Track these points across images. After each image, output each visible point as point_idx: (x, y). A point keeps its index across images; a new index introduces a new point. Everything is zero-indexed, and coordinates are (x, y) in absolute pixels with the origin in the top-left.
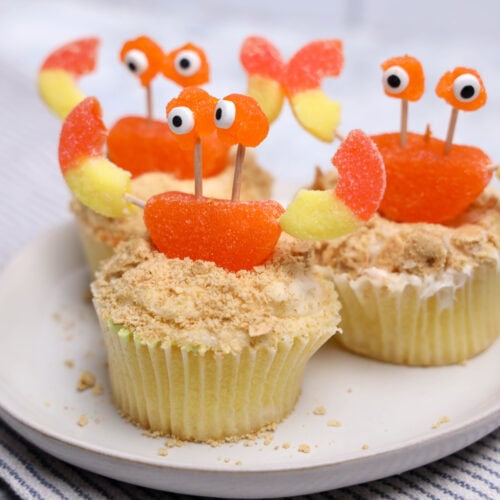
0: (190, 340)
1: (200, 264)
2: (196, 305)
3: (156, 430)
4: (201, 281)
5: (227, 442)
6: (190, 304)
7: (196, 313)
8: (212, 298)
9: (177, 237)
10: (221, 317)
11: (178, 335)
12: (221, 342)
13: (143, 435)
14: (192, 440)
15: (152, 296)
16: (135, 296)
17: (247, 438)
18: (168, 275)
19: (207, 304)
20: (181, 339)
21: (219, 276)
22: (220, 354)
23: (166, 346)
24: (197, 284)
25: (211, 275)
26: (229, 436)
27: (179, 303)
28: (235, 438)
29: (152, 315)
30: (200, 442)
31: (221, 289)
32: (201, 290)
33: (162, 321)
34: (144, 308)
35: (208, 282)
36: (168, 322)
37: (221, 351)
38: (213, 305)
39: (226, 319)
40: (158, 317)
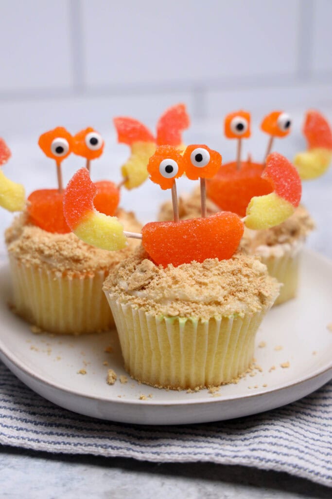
0: (233, 310)
1: (209, 262)
2: (223, 288)
3: (197, 386)
4: (216, 272)
5: (240, 378)
6: (219, 287)
7: (226, 293)
8: (230, 280)
9: (177, 250)
10: (243, 290)
11: (222, 309)
12: (250, 305)
13: (187, 393)
14: (222, 384)
15: (191, 291)
16: (177, 294)
17: (248, 372)
18: (188, 275)
19: (229, 285)
20: (226, 311)
21: (226, 265)
22: (252, 313)
23: (219, 319)
24: (214, 275)
25: (220, 266)
26: (241, 374)
27: (213, 289)
28: (244, 373)
29: (197, 303)
30: (226, 384)
31: (233, 273)
32: (220, 277)
33: (205, 304)
34: (188, 300)
35: (222, 270)
36: (210, 304)
37: (253, 311)
38: (234, 284)
39: (245, 291)
40: (202, 303)
